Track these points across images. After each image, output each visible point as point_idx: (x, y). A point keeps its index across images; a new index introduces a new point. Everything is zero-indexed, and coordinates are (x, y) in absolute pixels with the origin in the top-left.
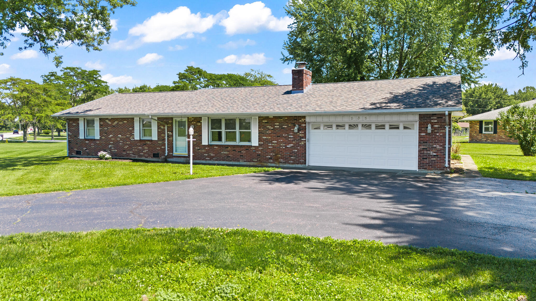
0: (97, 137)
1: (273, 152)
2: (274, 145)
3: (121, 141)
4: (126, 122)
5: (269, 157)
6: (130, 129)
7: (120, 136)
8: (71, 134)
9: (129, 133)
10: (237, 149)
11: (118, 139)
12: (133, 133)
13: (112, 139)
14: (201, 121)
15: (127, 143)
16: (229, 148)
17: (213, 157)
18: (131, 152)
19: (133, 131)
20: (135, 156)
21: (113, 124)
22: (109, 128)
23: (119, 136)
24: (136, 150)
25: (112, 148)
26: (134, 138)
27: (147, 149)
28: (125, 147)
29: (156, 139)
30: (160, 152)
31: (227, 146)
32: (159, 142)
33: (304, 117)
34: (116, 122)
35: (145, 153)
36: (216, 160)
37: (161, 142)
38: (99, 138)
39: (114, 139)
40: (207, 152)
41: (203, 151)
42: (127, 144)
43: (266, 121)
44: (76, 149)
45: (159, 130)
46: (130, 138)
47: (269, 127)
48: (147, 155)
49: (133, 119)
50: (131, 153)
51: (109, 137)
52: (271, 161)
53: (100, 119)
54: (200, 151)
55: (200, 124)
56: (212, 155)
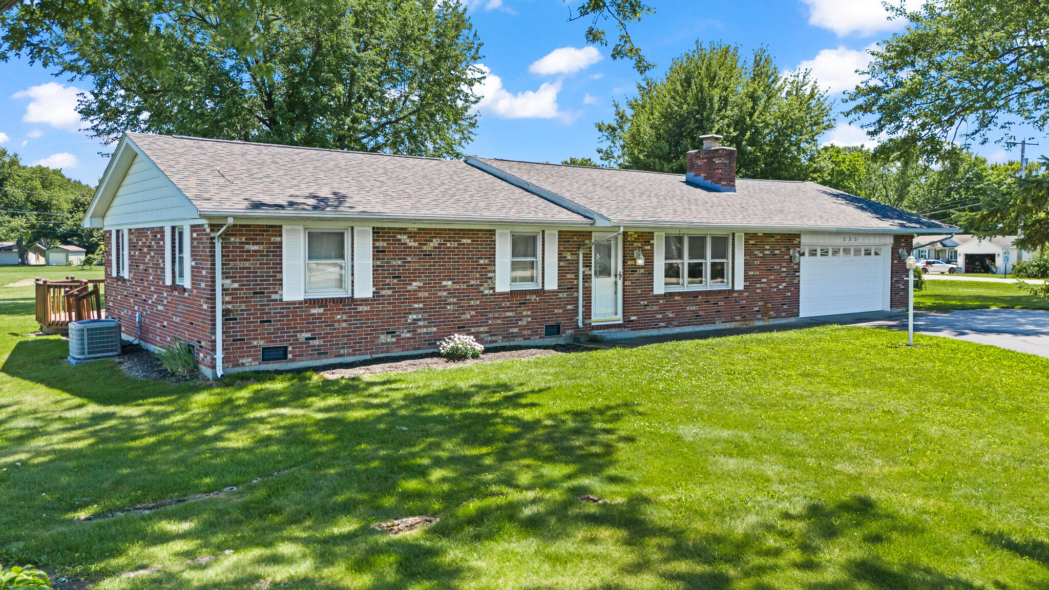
0: (364, 289)
1: (762, 299)
2: (763, 285)
3: (451, 300)
4: (469, 241)
5: (757, 309)
6: (482, 262)
7: (450, 283)
8: (236, 285)
9: (478, 275)
10: (712, 299)
11: (440, 294)
12: (490, 275)
13: (420, 295)
14: (652, 242)
15: (472, 303)
16: (700, 297)
17: (672, 319)
18: (482, 329)
19: (489, 268)
20: (494, 338)
21: (425, 248)
22: (409, 259)
23: (444, 283)
24: (499, 321)
25: (421, 323)
26: (493, 288)
27: (528, 316)
28: (463, 317)
29: (555, 287)
30: (562, 321)
31: (695, 295)
32: (561, 295)
33: (798, 236)
34: (435, 242)
35: (522, 328)
36: (677, 326)
37: (565, 295)
38: (370, 295)
39: (427, 294)
40: (662, 310)
41: (655, 308)
42: (471, 308)
43: (753, 242)
44: (262, 342)
45: (562, 264)
46: (482, 288)
47: (756, 252)
48: (529, 332)
49: (492, 232)
50: (482, 333)
51: (409, 288)
52: (760, 316)
53: (376, 232)
54: (648, 308)
55: (649, 247)
56: (670, 315)
